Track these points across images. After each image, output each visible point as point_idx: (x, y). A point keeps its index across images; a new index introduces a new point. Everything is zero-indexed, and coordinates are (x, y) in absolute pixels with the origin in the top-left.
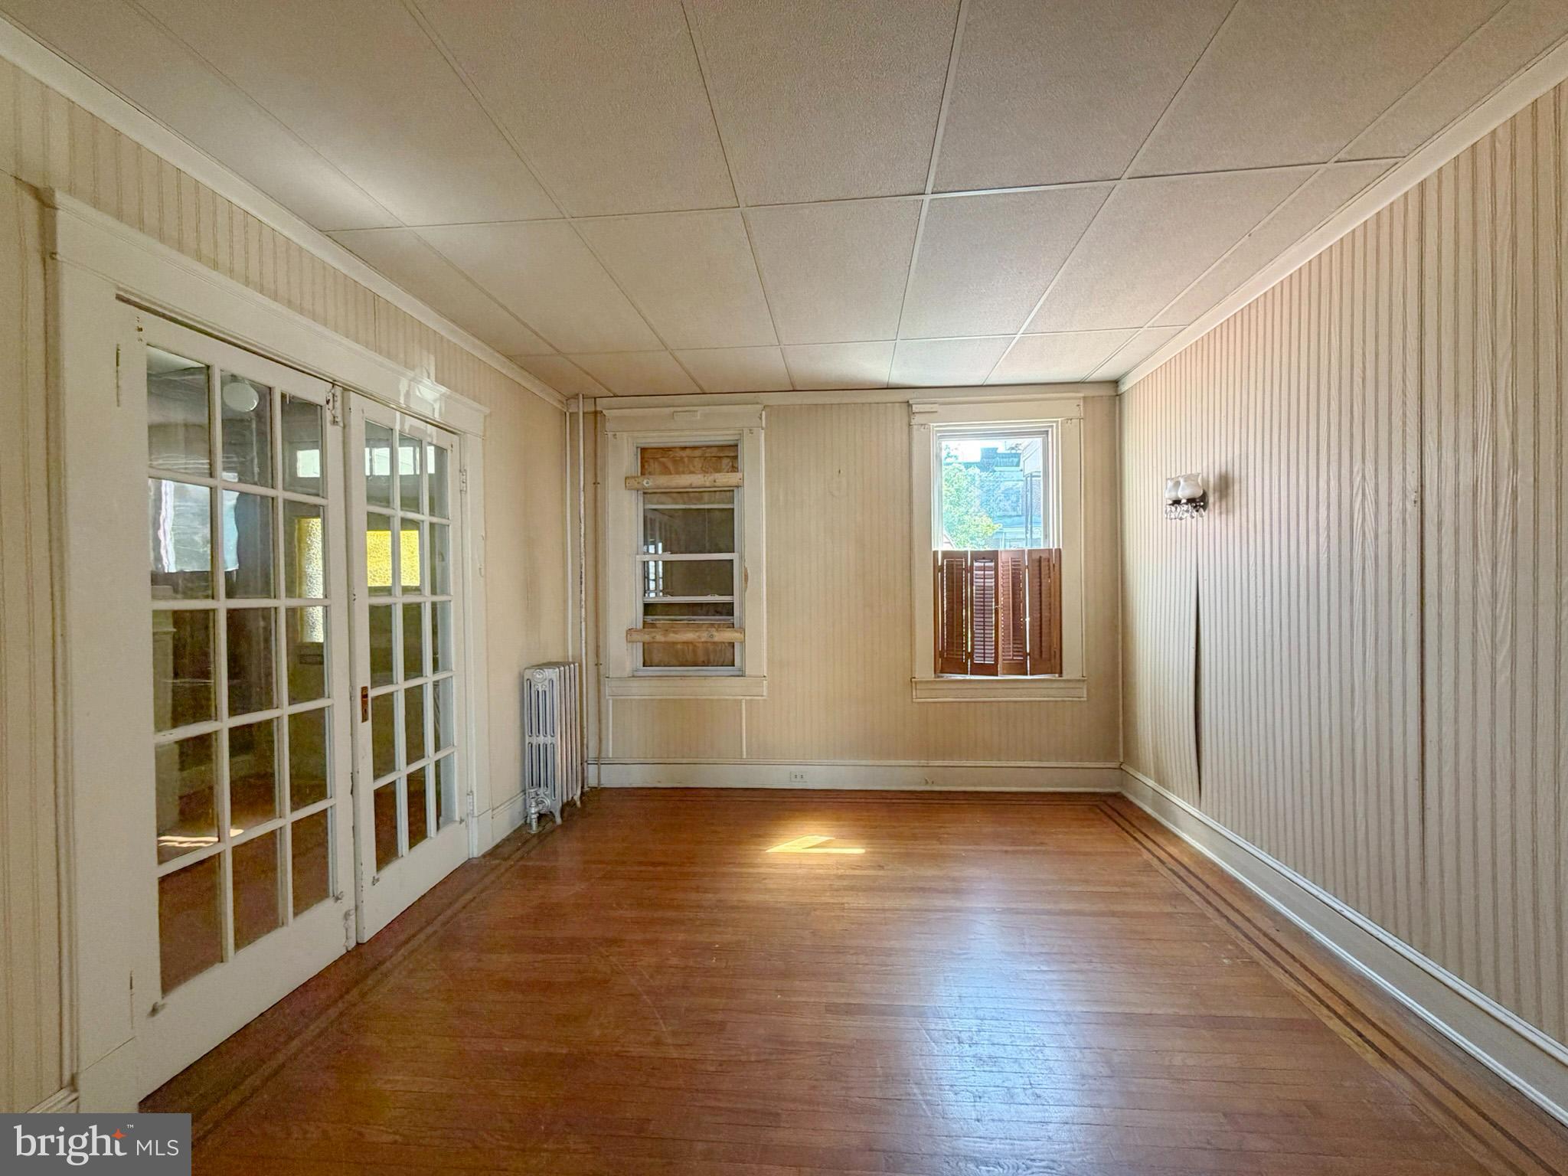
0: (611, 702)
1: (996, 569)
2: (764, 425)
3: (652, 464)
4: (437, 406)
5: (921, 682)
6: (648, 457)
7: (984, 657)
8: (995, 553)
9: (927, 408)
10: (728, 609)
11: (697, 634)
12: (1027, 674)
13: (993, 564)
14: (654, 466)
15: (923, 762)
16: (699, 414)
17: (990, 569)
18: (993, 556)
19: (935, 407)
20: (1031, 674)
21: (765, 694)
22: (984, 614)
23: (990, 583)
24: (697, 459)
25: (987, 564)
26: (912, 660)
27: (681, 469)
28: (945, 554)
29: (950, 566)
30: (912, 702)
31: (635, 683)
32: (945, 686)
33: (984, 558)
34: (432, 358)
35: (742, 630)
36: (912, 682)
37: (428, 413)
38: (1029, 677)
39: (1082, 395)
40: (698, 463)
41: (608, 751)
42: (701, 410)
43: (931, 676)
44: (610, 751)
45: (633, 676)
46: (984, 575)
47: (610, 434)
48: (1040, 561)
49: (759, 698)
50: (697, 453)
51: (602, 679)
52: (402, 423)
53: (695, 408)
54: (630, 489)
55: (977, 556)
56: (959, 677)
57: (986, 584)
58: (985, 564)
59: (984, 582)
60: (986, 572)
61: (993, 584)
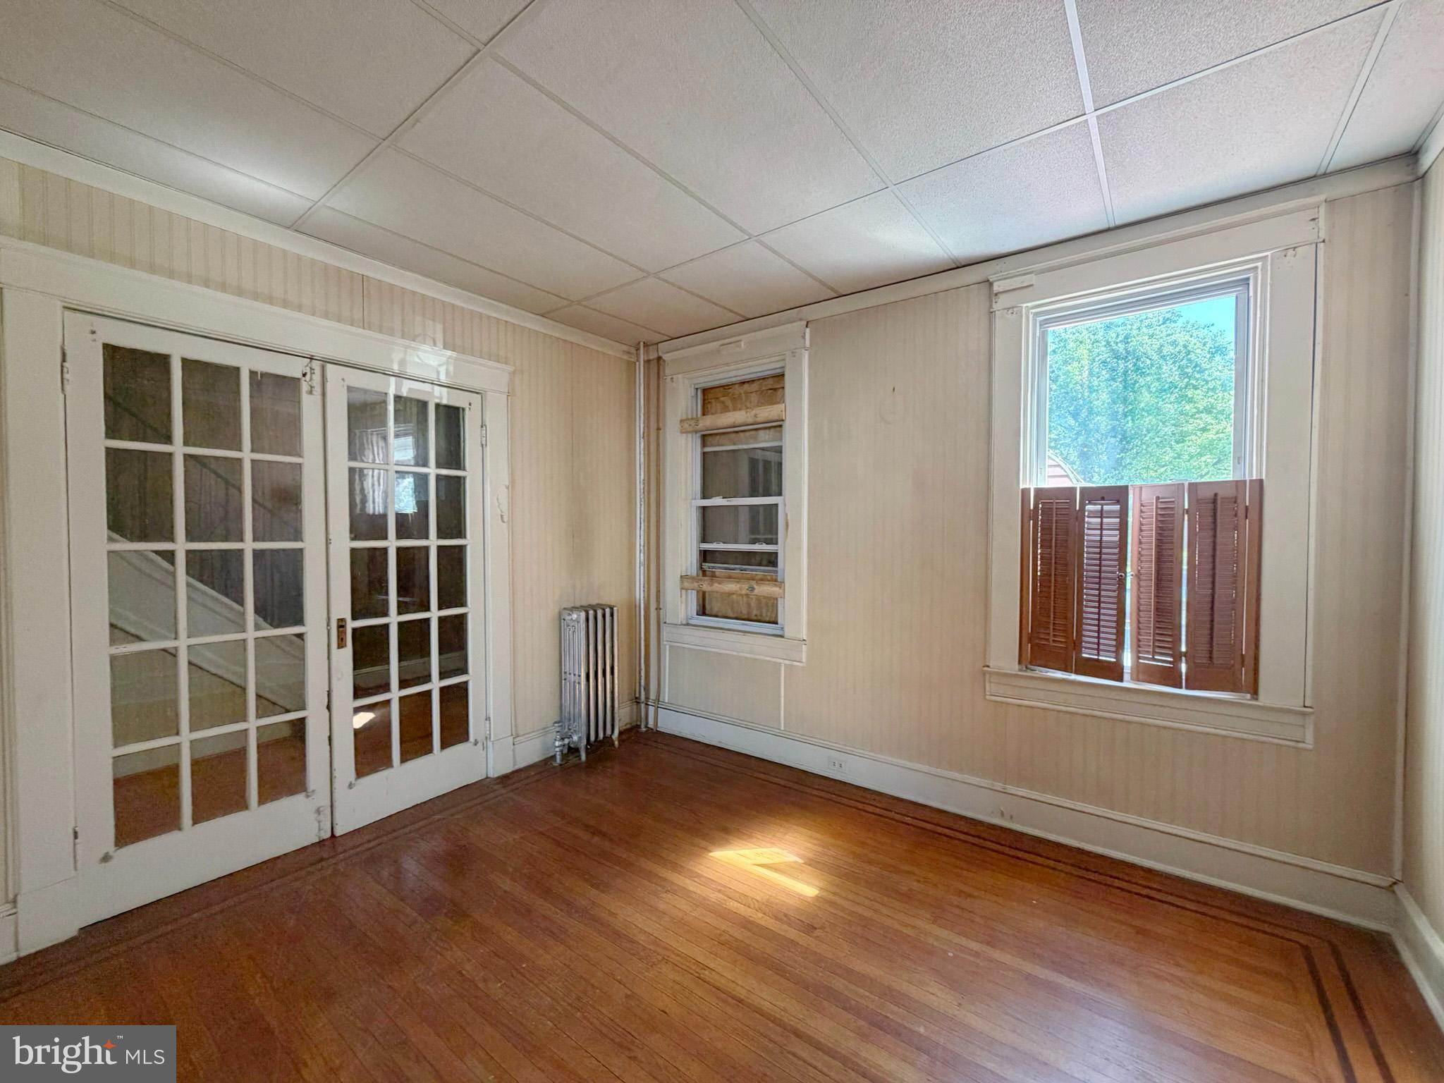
0: (668, 647)
1: (1123, 515)
2: (808, 344)
3: (714, 404)
4: (443, 370)
5: (998, 674)
6: (709, 397)
7: (1098, 650)
8: (1124, 490)
9: (1015, 283)
10: (771, 560)
11: (738, 586)
12: (1181, 687)
13: (1117, 507)
14: (716, 405)
15: (998, 786)
16: (742, 343)
17: (1111, 515)
18: (1119, 495)
19: (1027, 280)
20: (1187, 688)
21: (804, 661)
22: (1099, 583)
23: (1112, 536)
24: (754, 394)
25: (1106, 508)
26: (986, 642)
27: (739, 406)
28: (1039, 492)
29: (1047, 512)
30: (985, 699)
31: (688, 630)
32: (1041, 685)
33: (1103, 499)
34: (439, 327)
35: (781, 584)
36: (984, 673)
37: (433, 376)
38: (1184, 691)
39: (1323, 197)
40: (754, 398)
41: (664, 697)
42: (745, 338)
43: (1014, 667)
44: (666, 697)
45: (688, 624)
46: (1102, 523)
47: (669, 378)
48: (1214, 501)
49: (798, 664)
50: (755, 386)
51: (662, 624)
52: (398, 386)
53: (741, 337)
54: (687, 432)
55: (1093, 495)
56: (1059, 675)
57: (1104, 538)
58: (1105, 507)
59: (1101, 535)
60: (1105, 520)
61: (1117, 539)
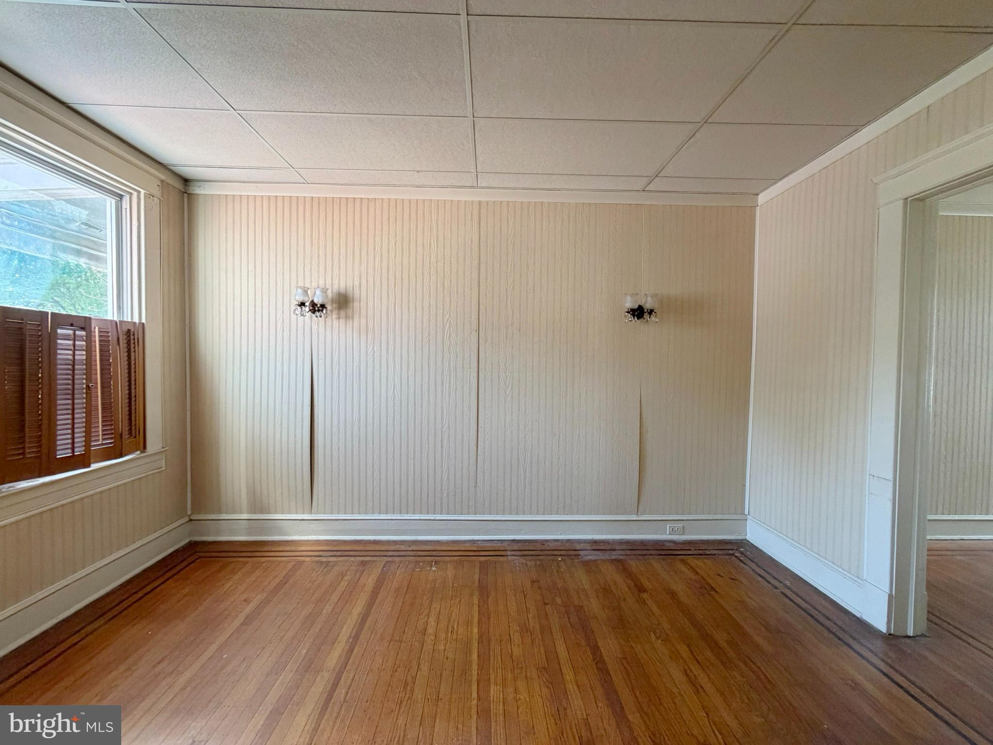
1: (89, 339)
7: (73, 448)
8: (88, 320)
13: (85, 333)
17: (80, 339)
18: (85, 323)
22: (72, 394)
23: (81, 355)
29: (16, 331)
33: (74, 325)
39: (162, 177)
46: (74, 346)
48: (128, 334)
55: (60, 320)
57: (77, 357)
58: (77, 332)
59: (74, 355)
60: (77, 343)
61: (84, 357)
